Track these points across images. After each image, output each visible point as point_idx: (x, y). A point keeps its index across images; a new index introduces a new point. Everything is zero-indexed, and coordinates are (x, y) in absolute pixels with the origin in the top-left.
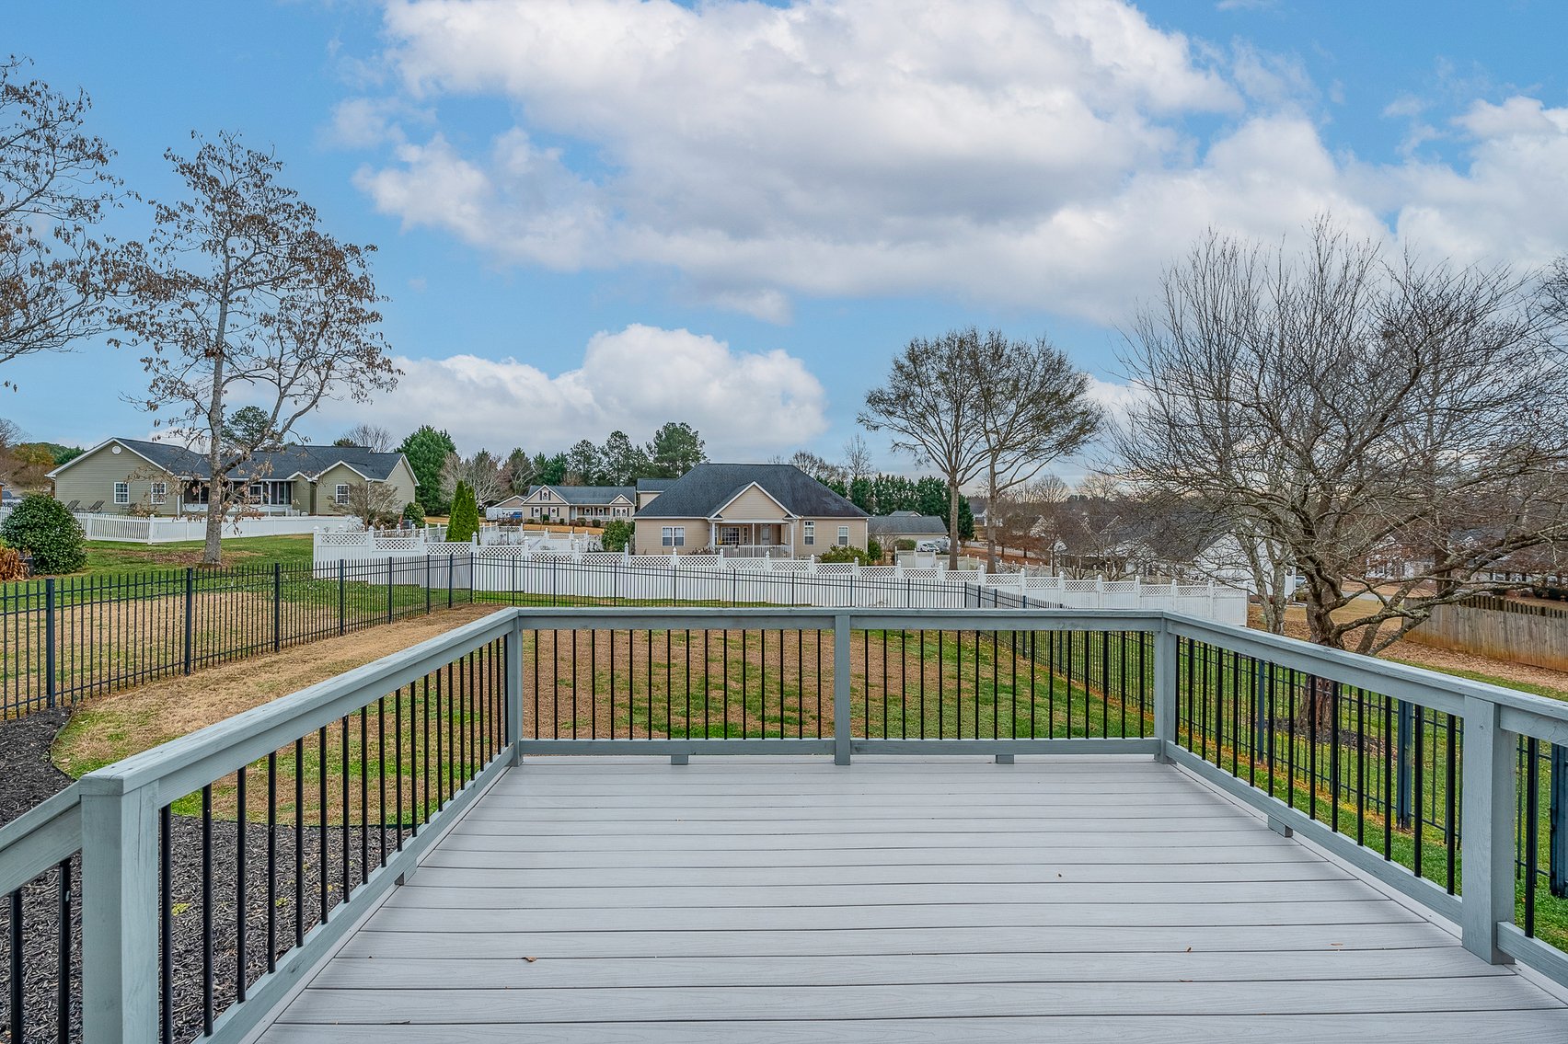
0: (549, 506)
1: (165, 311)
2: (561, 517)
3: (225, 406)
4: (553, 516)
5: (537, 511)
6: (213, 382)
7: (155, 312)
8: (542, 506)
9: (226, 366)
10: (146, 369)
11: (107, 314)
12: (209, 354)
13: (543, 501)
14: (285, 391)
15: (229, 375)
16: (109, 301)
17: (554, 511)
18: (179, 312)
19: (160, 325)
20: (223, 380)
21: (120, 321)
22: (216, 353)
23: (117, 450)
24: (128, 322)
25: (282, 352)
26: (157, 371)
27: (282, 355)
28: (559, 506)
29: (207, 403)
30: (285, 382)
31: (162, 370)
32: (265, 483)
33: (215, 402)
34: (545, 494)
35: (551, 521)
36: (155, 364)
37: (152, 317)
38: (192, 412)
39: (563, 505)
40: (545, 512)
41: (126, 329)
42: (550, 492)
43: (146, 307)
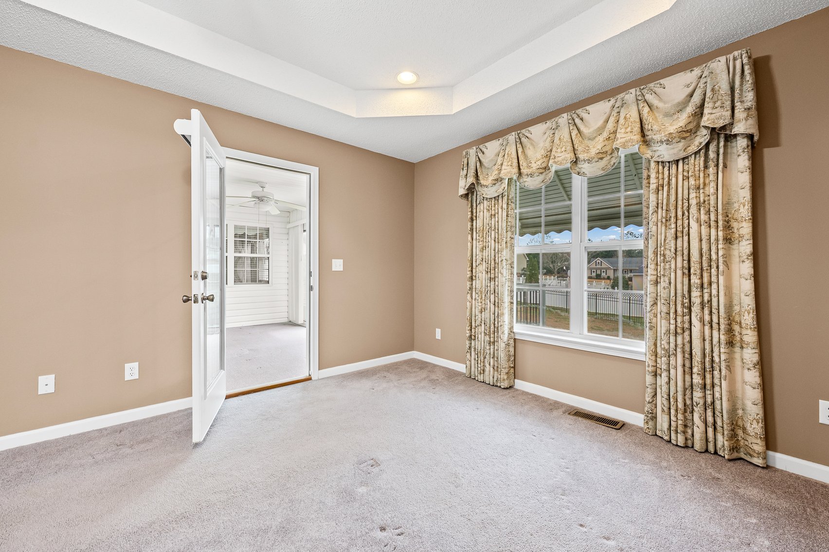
0: (601, 269)
2: (607, 275)
4: (603, 275)
5: (594, 272)
8: (597, 269)
13: (597, 266)
17: (604, 272)
28: (607, 269)
34: (599, 263)
35: (602, 277)
39: (609, 268)
40: (599, 272)
42: (601, 262)
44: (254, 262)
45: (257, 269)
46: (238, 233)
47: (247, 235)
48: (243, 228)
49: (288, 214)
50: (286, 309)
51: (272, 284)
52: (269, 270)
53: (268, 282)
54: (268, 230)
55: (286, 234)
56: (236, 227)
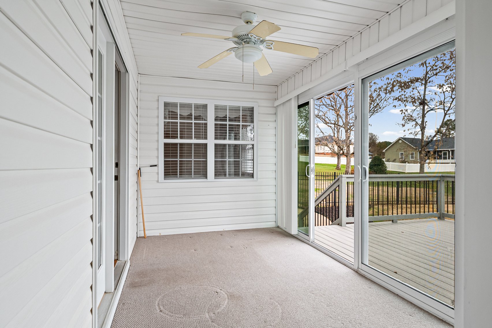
1: (408, 92)
3: (427, 122)
6: (422, 114)
7: (405, 93)
9: (426, 107)
10: (402, 114)
11: (392, 98)
12: (421, 104)
14: (447, 113)
15: (427, 110)
16: (393, 94)
18: (412, 91)
19: (407, 97)
20: (425, 112)
21: (396, 99)
22: (423, 103)
23: (400, 142)
24: (398, 99)
25: (445, 97)
26: (404, 113)
27: (445, 99)
29: (419, 121)
30: (446, 109)
31: (406, 113)
32: (449, 150)
33: (423, 121)
36: (404, 111)
37: (405, 95)
38: (415, 126)
41: (398, 101)
43: (403, 93)
44: (237, 150)
45: (240, 160)
46: (219, 116)
47: (229, 118)
48: (224, 108)
49: (275, 89)
50: (273, 211)
51: (257, 178)
52: (253, 160)
53: (252, 176)
54: (252, 110)
55: (273, 114)
56: (217, 108)
